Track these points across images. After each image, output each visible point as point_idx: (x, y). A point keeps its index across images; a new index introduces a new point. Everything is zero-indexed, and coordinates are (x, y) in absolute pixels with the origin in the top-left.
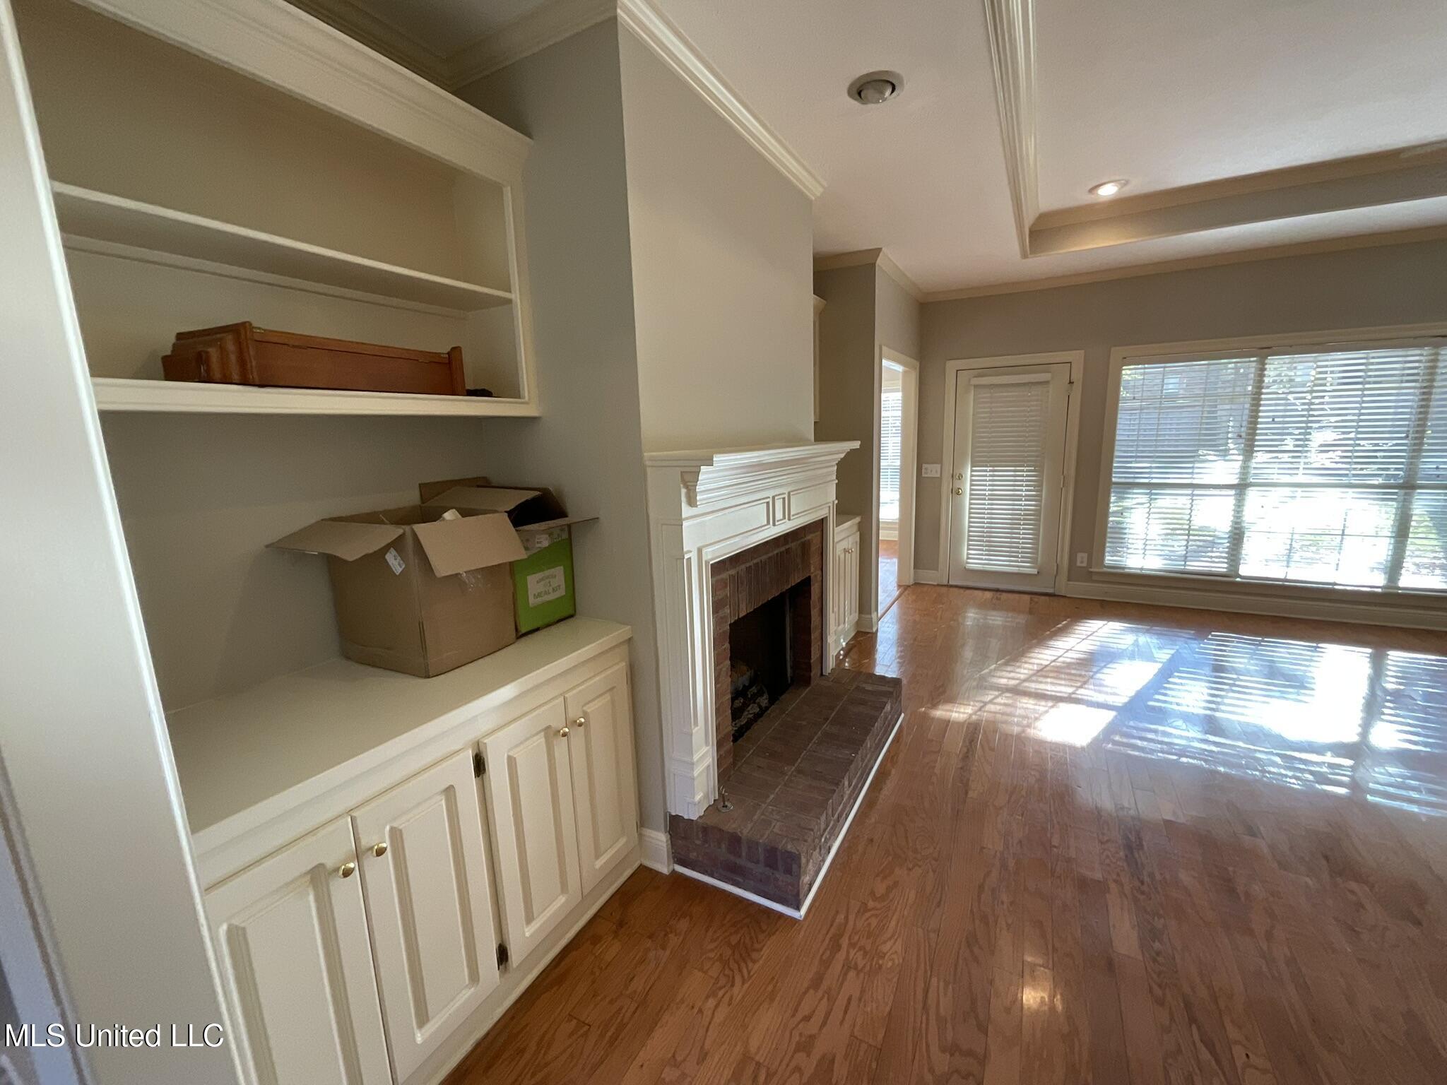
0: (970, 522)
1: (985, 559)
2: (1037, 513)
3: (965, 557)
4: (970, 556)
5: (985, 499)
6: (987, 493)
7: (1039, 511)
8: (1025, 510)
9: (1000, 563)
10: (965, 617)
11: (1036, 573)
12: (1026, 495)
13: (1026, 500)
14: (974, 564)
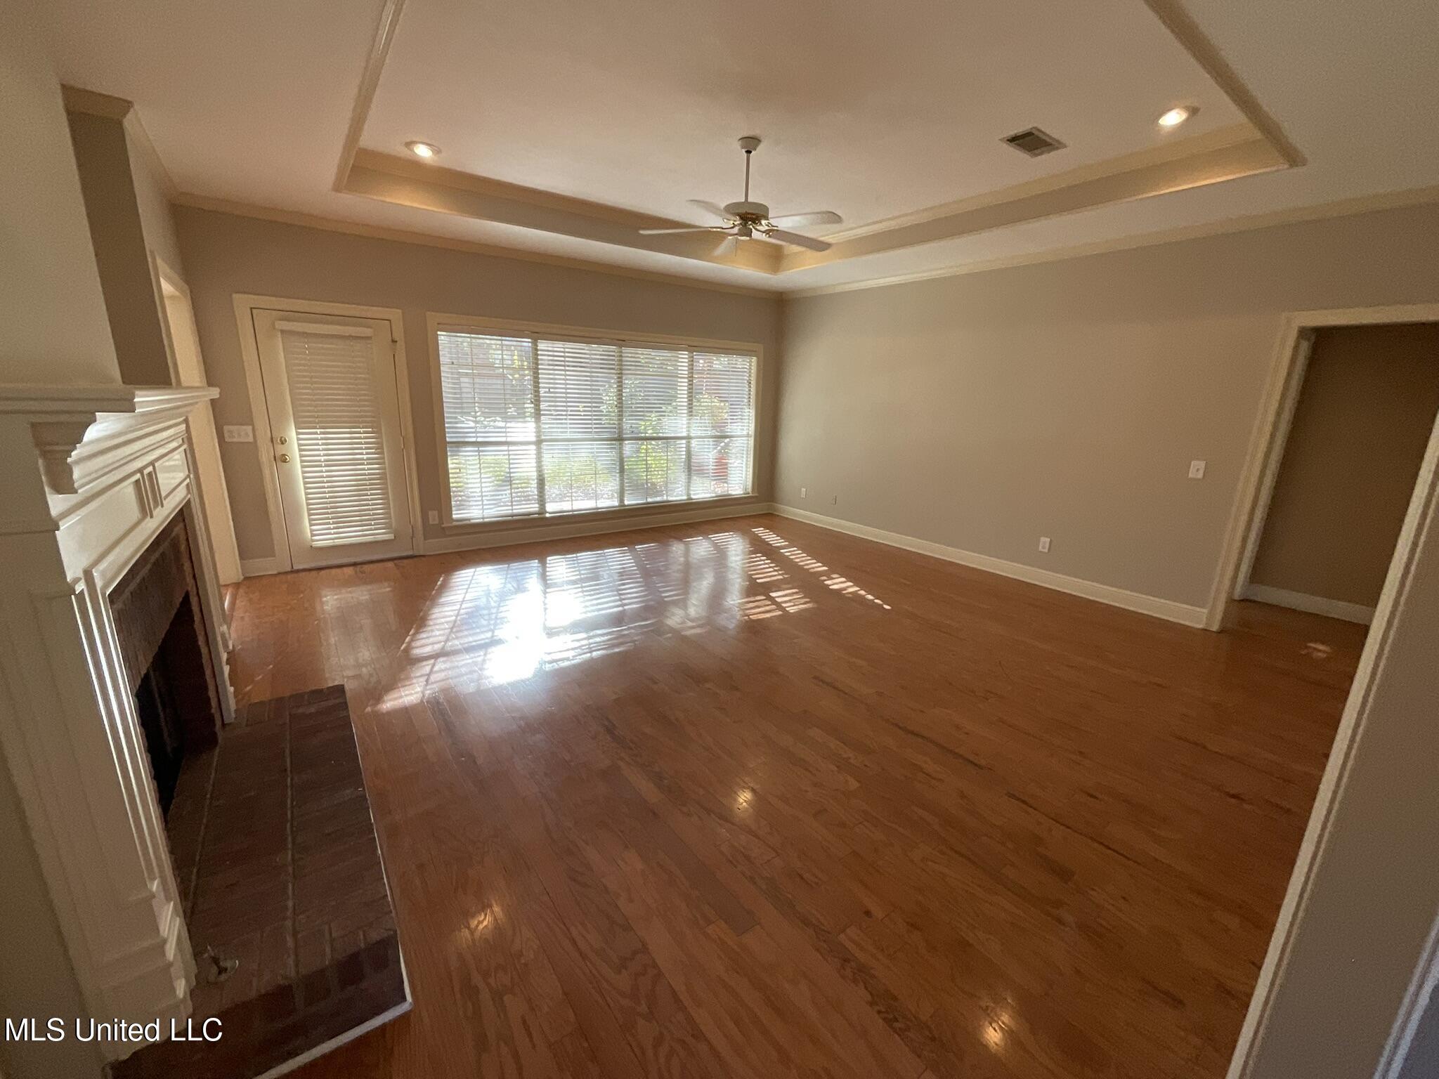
0: (307, 494)
1: (335, 533)
2: (383, 477)
3: (309, 535)
4: (314, 532)
5: (321, 466)
6: (322, 459)
7: (385, 474)
8: (369, 474)
9: (351, 535)
10: (322, 603)
11: (393, 538)
12: (368, 459)
13: (368, 464)
14: (322, 541)
